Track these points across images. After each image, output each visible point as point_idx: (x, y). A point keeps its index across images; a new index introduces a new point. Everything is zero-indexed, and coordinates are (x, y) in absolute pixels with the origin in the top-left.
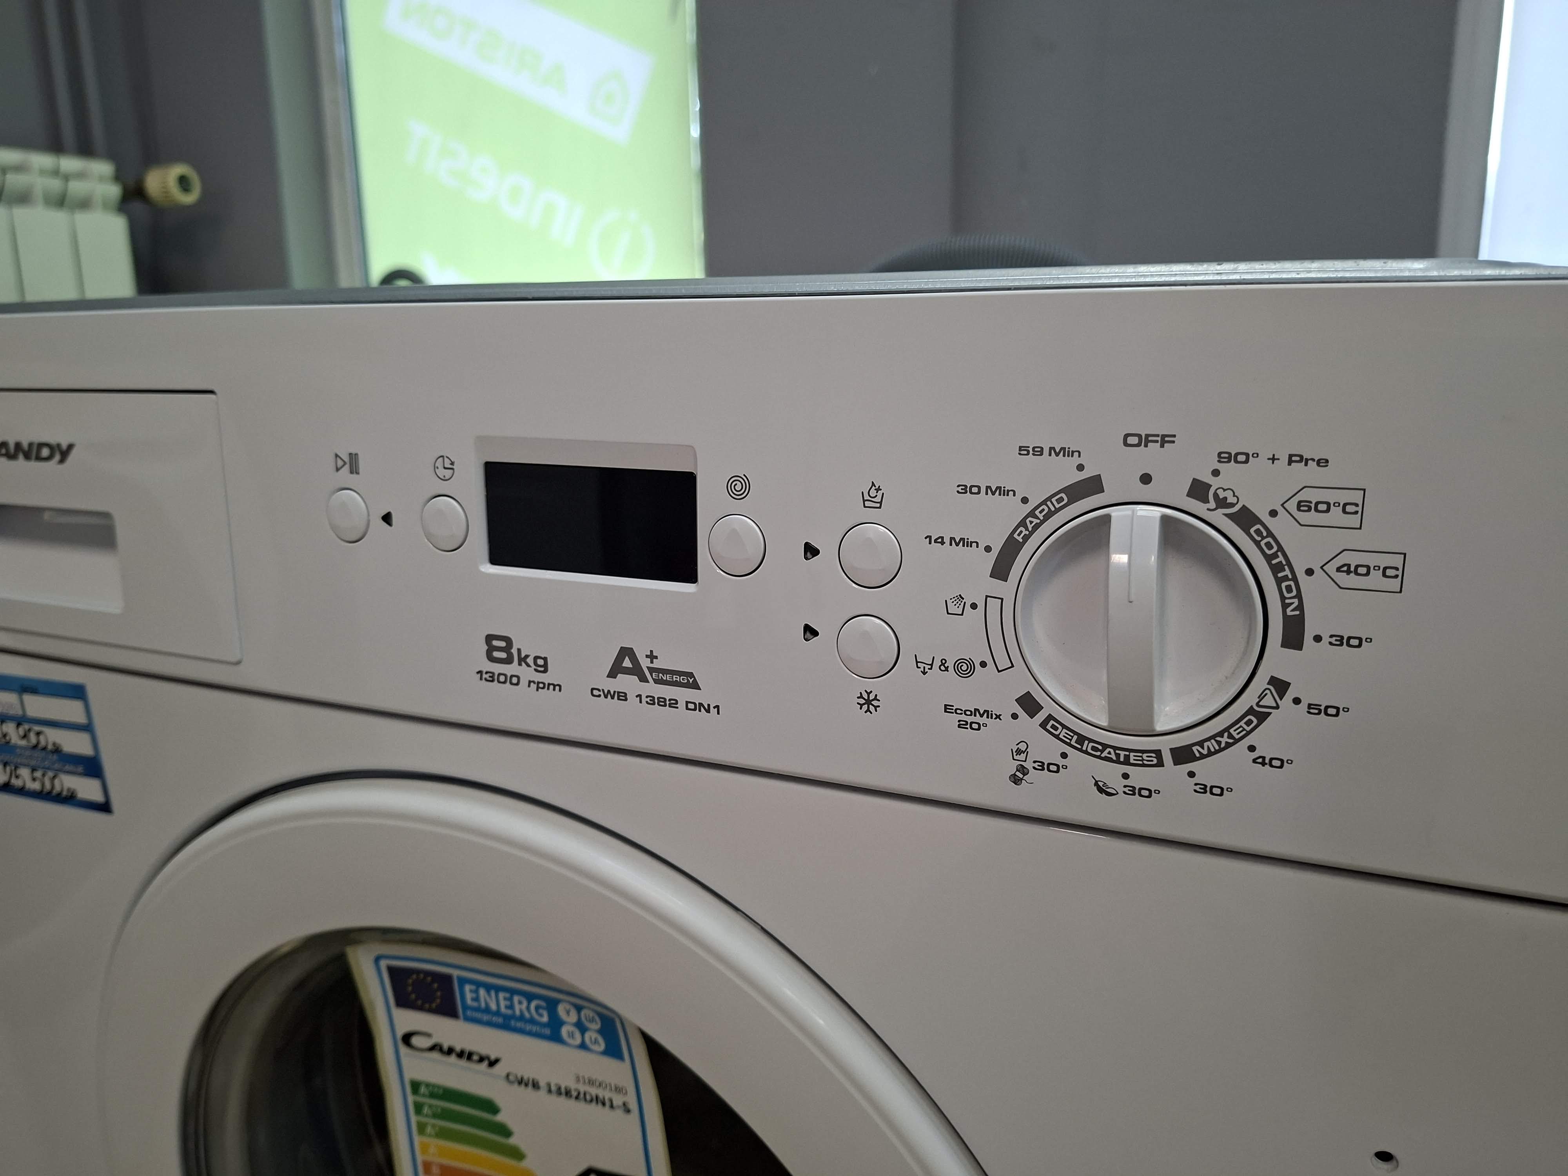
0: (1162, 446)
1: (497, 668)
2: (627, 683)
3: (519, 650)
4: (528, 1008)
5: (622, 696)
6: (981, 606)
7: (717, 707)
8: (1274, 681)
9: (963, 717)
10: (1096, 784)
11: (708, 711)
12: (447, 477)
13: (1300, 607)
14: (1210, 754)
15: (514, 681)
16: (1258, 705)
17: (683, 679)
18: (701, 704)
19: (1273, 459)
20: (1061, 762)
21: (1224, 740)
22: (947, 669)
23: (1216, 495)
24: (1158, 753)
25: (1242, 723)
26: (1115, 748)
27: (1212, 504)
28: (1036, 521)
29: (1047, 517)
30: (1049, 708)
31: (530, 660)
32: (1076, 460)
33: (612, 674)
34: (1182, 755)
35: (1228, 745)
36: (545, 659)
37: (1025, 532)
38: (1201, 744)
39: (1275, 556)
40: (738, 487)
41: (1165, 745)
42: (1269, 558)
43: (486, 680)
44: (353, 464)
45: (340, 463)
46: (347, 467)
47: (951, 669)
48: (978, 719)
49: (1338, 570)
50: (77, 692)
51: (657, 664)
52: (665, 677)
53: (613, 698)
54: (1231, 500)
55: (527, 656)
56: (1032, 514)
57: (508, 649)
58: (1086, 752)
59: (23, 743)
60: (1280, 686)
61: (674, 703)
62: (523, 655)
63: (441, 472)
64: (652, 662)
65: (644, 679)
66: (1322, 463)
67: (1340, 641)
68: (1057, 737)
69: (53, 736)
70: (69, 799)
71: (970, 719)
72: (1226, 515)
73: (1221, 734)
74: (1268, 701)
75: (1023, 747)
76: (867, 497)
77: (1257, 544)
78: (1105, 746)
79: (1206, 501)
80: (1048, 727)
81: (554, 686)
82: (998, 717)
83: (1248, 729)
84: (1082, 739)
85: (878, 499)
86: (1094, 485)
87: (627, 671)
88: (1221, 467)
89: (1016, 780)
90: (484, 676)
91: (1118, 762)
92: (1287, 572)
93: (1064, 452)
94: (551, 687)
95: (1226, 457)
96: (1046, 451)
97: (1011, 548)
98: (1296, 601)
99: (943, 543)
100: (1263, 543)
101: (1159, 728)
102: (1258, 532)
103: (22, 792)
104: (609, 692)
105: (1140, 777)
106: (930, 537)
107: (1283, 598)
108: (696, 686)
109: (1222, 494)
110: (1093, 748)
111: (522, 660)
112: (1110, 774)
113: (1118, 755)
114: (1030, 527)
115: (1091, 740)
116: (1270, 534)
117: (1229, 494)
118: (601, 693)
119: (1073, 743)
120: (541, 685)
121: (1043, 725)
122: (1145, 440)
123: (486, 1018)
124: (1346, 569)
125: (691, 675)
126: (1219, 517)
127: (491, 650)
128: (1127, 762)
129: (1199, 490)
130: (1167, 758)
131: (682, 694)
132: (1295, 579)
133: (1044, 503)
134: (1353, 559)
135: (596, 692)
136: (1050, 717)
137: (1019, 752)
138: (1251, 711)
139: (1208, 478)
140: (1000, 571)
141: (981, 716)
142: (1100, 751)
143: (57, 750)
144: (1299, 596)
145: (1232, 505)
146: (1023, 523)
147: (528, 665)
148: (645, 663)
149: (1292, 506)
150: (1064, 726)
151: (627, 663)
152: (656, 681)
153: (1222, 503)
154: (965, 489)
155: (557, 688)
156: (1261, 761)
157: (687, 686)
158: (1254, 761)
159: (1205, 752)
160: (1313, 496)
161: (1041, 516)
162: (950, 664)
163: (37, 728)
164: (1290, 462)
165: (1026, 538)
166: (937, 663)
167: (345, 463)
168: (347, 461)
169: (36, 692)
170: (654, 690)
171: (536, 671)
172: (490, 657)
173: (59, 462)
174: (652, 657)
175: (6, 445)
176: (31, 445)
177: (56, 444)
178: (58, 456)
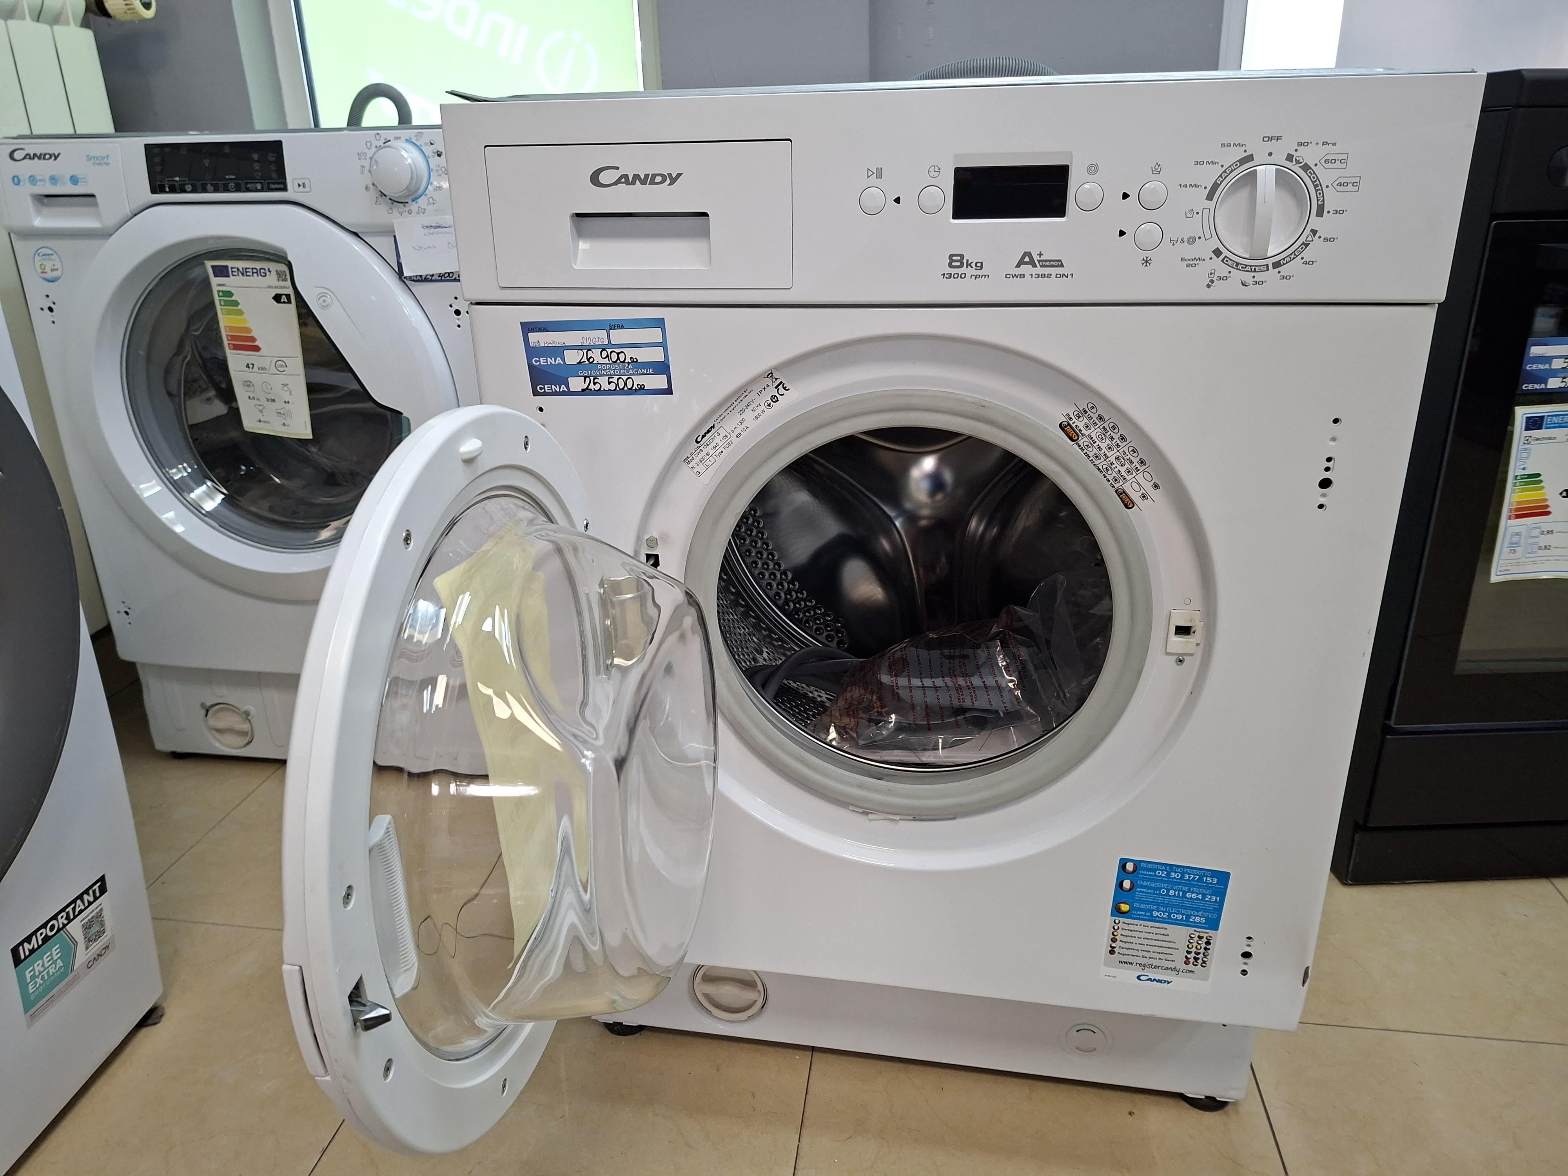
0: (1277, 140)
1: (953, 271)
2: (1026, 269)
3: (968, 260)
5: (1022, 276)
6: (1201, 213)
7: (1072, 274)
8: (1312, 231)
9: (1189, 262)
10: (1242, 282)
11: (1067, 277)
12: (936, 176)
13: (1323, 200)
14: (1287, 263)
15: (963, 276)
16: (1306, 241)
17: (1056, 264)
18: (1064, 274)
19: (1317, 144)
20: (1228, 275)
21: (1292, 256)
22: (1184, 242)
23: (1296, 159)
24: (1267, 265)
25: (1300, 249)
26: (1250, 266)
27: (1294, 163)
28: (1226, 174)
29: (1231, 172)
30: (1225, 253)
31: (973, 265)
32: (1244, 148)
33: (1018, 266)
34: (1277, 265)
35: (1294, 258)
36: (982, 263)
37: (1221, 179)
38: (1284, 259)
39: (1316, 181)
40: (1092, 169)
41: (1270, 262)
42: (1313, 182)
43: (946, 278)
44: (879, 173)
45: (870, 173)
46: (875, 174)
47: (1185, 242)
48: (1195, 262)
49: (1337, 185)
50: (660, 323)
51: (1042, 258)
52: (1046, 263)
53: (1017, 277)
54: (1301, 161)
55: (971, 263)
56: (1225, 172)
57: (961, 261)
58: (1239, 269)
59: (606, 361)
60: (1314, 232)
61: (1049, 276)
62: (969, 263)
63: (932, 174)
64: (1040, 257)
65: (1035, 266)
66: (1334, 144)
67: (1336, 212)
68: (1228, 265)
69: (630, 353)
70: (641, 390)
71: (1191, 263)
72: (1300, 167)
73: (1291, 254)
74: (1310, 239)
75: (1213, 271)
76: (1154, 169)
77: (1310, 177)
78: (1246, 266)
79: (1292, 162)
80: (1225, 261)
81: (985, 276)
82: (1204, 260)
83: (1302, 250)
84: (1237, 264)
85: (1159, 170)
86: (1250, 158)
87: (1026, 263)
88: (1298, 148)
89: (1208, 286)
90: (946, 276)
91: (1251, 271)
92: (1320, 187)
93: (1240, 145)
94: (984, 277)
95: (1300, 144)
96: (1232, 145)
97: (1215, 186)
98: (1322, 198)
99: (1186, 187)
100: (1312, 177)
101: (1269, 255)
102: (1310, 173)
103: (599, 392)
104: (1015, 275)
105: (1259, 276)
106: (1181, 185)
107: (1317, 197)
108: (1062, 266)
109: (1298, 159)
110: (1242, 267)
111: (969, 265)
112: (1247, 277)
113: (1251, 269)
114: (1224, 177)
115: (1241, 264)
116: (1314, 173)
117: (1300, 158)
118: (1011, 276)
119: (1234, 266)
120: (978, 277)
121: (1222, 261)
122: (1271, 139)
124: (1340, 184)
125: (1060, 261)
126: (1297, 168)
127: (951, 262)
128: (1255, 271)
129: (1290, 158)
130: (1271, 267)
131: (1053, 271)
132: (1322, 190)
133: (1230, 166)
134: (1342, 180)
135: (1008, 276)
136: (1226, 257)
137: (1211, 274)
138: (1303, 244)
139: (1293, 153)
140: (1210, 197)
141: (1197, 260)
142: (1245, 268)
143: (634, 361)
144: (1323, 196)
145: (1301, 163)
146: (1221, 176)
147: (972, 267)
148: (1036, 258)
149: (1323, 161)
150: (1231, 260)
151: (1027, 259)
152: (1041, 266)
153: (1298, 162)
154: (1197, 163)
155: (987, 277)
156: (1306, 263)
157: (1058, 266)
158: (1303, 263)
159: (1285, 262)
160: (1330, 157)
161: (1228, 173)
162: (1185, 240)
163: (618, 350)
164: (1323, 145)
165: (1221, 182)
166: (1180, 240)
167: (873, 173)
168: (875, 172)
169: (622, 327)
170: (1039, 270)
171: (976, 269)
172: (950, 266)
173: (669, 185)
174: (1040, 254)
175: (626, 176)
176: (647, 176)
177: (668, 174)
178: (668, 181)
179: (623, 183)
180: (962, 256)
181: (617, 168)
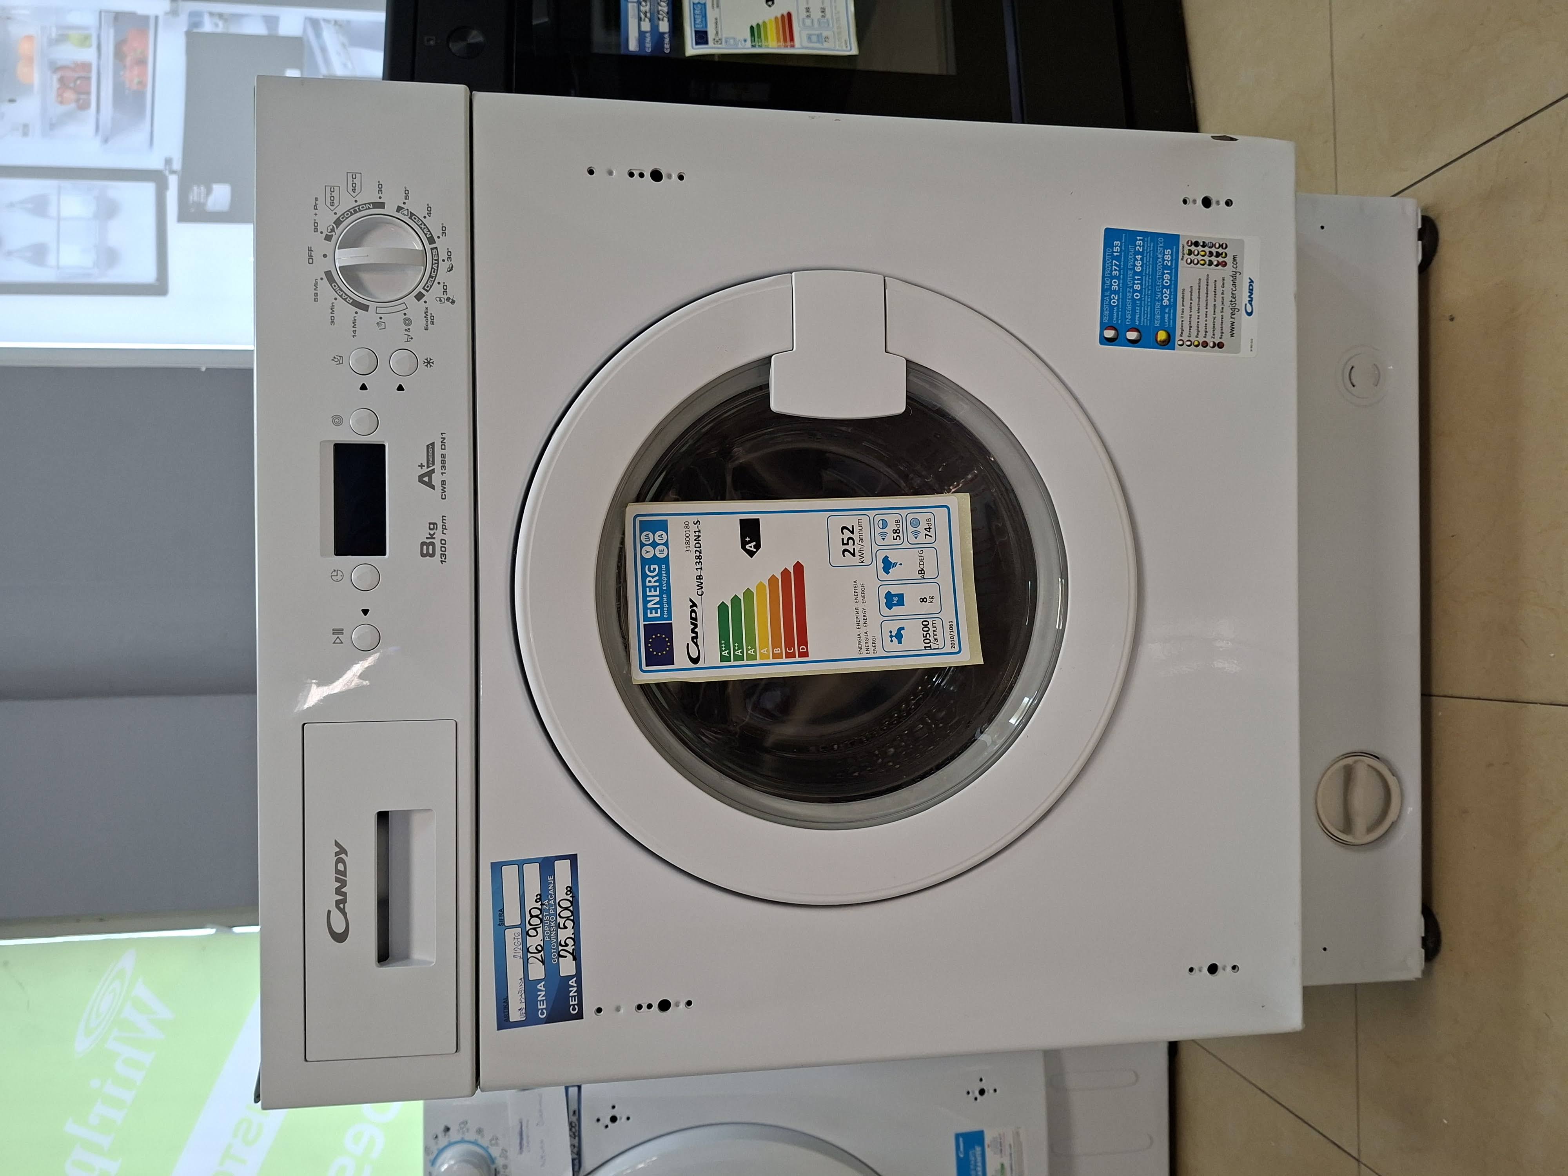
0: (312, 251)
1: (438, 552)
2: (436, 479)
3: (427, 538)
4: (653, 577)
5: (443, 483)
6: (381, 315)
7: (442, 434)
8: (398, 211)
9: (429, 322)
10: (449, 271)
11: (444, 439)
12: (342, 574)
13: (369, 204)
14: (429, 231)
15: (444, 542)
16: (408, 216)
17: (431, 450)
18: (442, 442)
19: (316, 214)
20: (442, 284)
21: (423, 226)
22: (409, 329)
23: (330, 232)
24: (432, 249)
25: (415, 221)
26: (432, 264)
27: (333, 233)
28: (344, 295)
29: (342, 291)
30: (420, 289)
31: (432, 532)
32: (319, 281)
33: (433, 487)
34: (431, 240)
35: (425, 225)
36: (430, 524)
37: (349, 299)
38: (426, 234)
39: (351, 212)
40: (338, 421)
41: (428, 247)
42: (352, 214)
43: (445, 559)
44: (338, 632)
45: (338, 641)
46: (339, 636)
47: (409, 327)
48: (429, 317)
49: (354, 192)
50: (497, 868)
51: (425, 464)
52: (430, 461)
53: (445, 488)
54: (331, 227)
55: (430, 534)
56: (341, 296)
57: (428, 545)
58: (436, 275)
59: (540, 930)
60: (399, 209)
61: (443, 456)
62: (429, 536)
63: (339, 578)
64: (424, 466)
65: (433, 471)
66: (316, 199)
67: (380, 190)
68: (431, 286)
69: (531, 902)
70: (573, 890)
71: (430, 320)
72: (337, 228)
73: (421, 228)
74: (406, 213)
75: (438, 299)
76: (338, 363)
77: (347, 218)
78: (432, 268)
79: (332, 235)
80: (428, 289)
81: (443, 519)
82: (427, 308)
83: (417, 219)
84: (431, 277)
85: (339, 358)
86: (328, 274)
87: (430, 479)
88: (319, 231)
89: (453, 302)
90: (443, 560)
91: (438, 263)
92: (357, 208)
93: (316, 285)
94: (444, 521)
95: (316, 230)
96: (316, 292)
97: (355, 304)
98: (367, 205)
99: (355, 331)
100: (347, 216)
101: (421, 248)
102: (342, 218)
103: (576, 939)
104: (442, 490)
105: (443, 255)
106: (353, 336)
107: (366, 209)
108: (433, 444)
109: (329, 230)
110: (434, 272)
111: (432, 536)
112: (443, 267)
113: (435, 263)
114: (346, 297)
115: (431, 273)
116: (343, 214)
117: (329, 228)
118: (444, 494)
119: (433, 280)
120: (444, 527)
121: (427, 291)
122: (310, 257)
123: (665, 605)
124: (354, 190)
125: (428, 446)
126: (338, 231)
127: (428, 554)
128: (438, 260)
129: (328, 238)
130: (433, 246)
131: (438, 452)
132: (359, 206)
133: (336, 292)
134: (350, 188)
135: (444, 497)
136: (424, 288)
137: (440, 300)
138: (410, 218)
139: (324, 235)
140: (365, 308)
141: (427, 315)
142: (435, 270)
143: (540, 898)
144: (365, 204)
145: (333, 227)
146: (345, 300)
147: (434, 534)
148: (425, 470)
149: (332, 208)
150: (427, 283)
151: (426, 479)
152: (434, 464)
153: (333, 230)
154: (333, 322)
155: (444, 518)
156: (429, 214)
157: (433, 448)
158: (430, 216)
159: (429, 233)
160: (328, 201)
161: (342, 293)
162: (407, 328)
163: (528, 917)
164: (317, 209)
165: (351, 298)
166: (407, 333)
167: (338, 637)
168: (337, 636)
169: (502, 911)
170: (437, 466)
171: (436, 529)
172: (433, 555)
173: (347, 856)
174: (421, 466)
175: (338, 903)
176: (337, 880)
177: (336, 856)
178: (343, 856)
179: (344, 906)
180: (423, 544)
181: (329, 912)
